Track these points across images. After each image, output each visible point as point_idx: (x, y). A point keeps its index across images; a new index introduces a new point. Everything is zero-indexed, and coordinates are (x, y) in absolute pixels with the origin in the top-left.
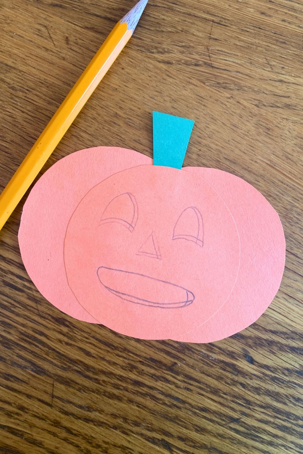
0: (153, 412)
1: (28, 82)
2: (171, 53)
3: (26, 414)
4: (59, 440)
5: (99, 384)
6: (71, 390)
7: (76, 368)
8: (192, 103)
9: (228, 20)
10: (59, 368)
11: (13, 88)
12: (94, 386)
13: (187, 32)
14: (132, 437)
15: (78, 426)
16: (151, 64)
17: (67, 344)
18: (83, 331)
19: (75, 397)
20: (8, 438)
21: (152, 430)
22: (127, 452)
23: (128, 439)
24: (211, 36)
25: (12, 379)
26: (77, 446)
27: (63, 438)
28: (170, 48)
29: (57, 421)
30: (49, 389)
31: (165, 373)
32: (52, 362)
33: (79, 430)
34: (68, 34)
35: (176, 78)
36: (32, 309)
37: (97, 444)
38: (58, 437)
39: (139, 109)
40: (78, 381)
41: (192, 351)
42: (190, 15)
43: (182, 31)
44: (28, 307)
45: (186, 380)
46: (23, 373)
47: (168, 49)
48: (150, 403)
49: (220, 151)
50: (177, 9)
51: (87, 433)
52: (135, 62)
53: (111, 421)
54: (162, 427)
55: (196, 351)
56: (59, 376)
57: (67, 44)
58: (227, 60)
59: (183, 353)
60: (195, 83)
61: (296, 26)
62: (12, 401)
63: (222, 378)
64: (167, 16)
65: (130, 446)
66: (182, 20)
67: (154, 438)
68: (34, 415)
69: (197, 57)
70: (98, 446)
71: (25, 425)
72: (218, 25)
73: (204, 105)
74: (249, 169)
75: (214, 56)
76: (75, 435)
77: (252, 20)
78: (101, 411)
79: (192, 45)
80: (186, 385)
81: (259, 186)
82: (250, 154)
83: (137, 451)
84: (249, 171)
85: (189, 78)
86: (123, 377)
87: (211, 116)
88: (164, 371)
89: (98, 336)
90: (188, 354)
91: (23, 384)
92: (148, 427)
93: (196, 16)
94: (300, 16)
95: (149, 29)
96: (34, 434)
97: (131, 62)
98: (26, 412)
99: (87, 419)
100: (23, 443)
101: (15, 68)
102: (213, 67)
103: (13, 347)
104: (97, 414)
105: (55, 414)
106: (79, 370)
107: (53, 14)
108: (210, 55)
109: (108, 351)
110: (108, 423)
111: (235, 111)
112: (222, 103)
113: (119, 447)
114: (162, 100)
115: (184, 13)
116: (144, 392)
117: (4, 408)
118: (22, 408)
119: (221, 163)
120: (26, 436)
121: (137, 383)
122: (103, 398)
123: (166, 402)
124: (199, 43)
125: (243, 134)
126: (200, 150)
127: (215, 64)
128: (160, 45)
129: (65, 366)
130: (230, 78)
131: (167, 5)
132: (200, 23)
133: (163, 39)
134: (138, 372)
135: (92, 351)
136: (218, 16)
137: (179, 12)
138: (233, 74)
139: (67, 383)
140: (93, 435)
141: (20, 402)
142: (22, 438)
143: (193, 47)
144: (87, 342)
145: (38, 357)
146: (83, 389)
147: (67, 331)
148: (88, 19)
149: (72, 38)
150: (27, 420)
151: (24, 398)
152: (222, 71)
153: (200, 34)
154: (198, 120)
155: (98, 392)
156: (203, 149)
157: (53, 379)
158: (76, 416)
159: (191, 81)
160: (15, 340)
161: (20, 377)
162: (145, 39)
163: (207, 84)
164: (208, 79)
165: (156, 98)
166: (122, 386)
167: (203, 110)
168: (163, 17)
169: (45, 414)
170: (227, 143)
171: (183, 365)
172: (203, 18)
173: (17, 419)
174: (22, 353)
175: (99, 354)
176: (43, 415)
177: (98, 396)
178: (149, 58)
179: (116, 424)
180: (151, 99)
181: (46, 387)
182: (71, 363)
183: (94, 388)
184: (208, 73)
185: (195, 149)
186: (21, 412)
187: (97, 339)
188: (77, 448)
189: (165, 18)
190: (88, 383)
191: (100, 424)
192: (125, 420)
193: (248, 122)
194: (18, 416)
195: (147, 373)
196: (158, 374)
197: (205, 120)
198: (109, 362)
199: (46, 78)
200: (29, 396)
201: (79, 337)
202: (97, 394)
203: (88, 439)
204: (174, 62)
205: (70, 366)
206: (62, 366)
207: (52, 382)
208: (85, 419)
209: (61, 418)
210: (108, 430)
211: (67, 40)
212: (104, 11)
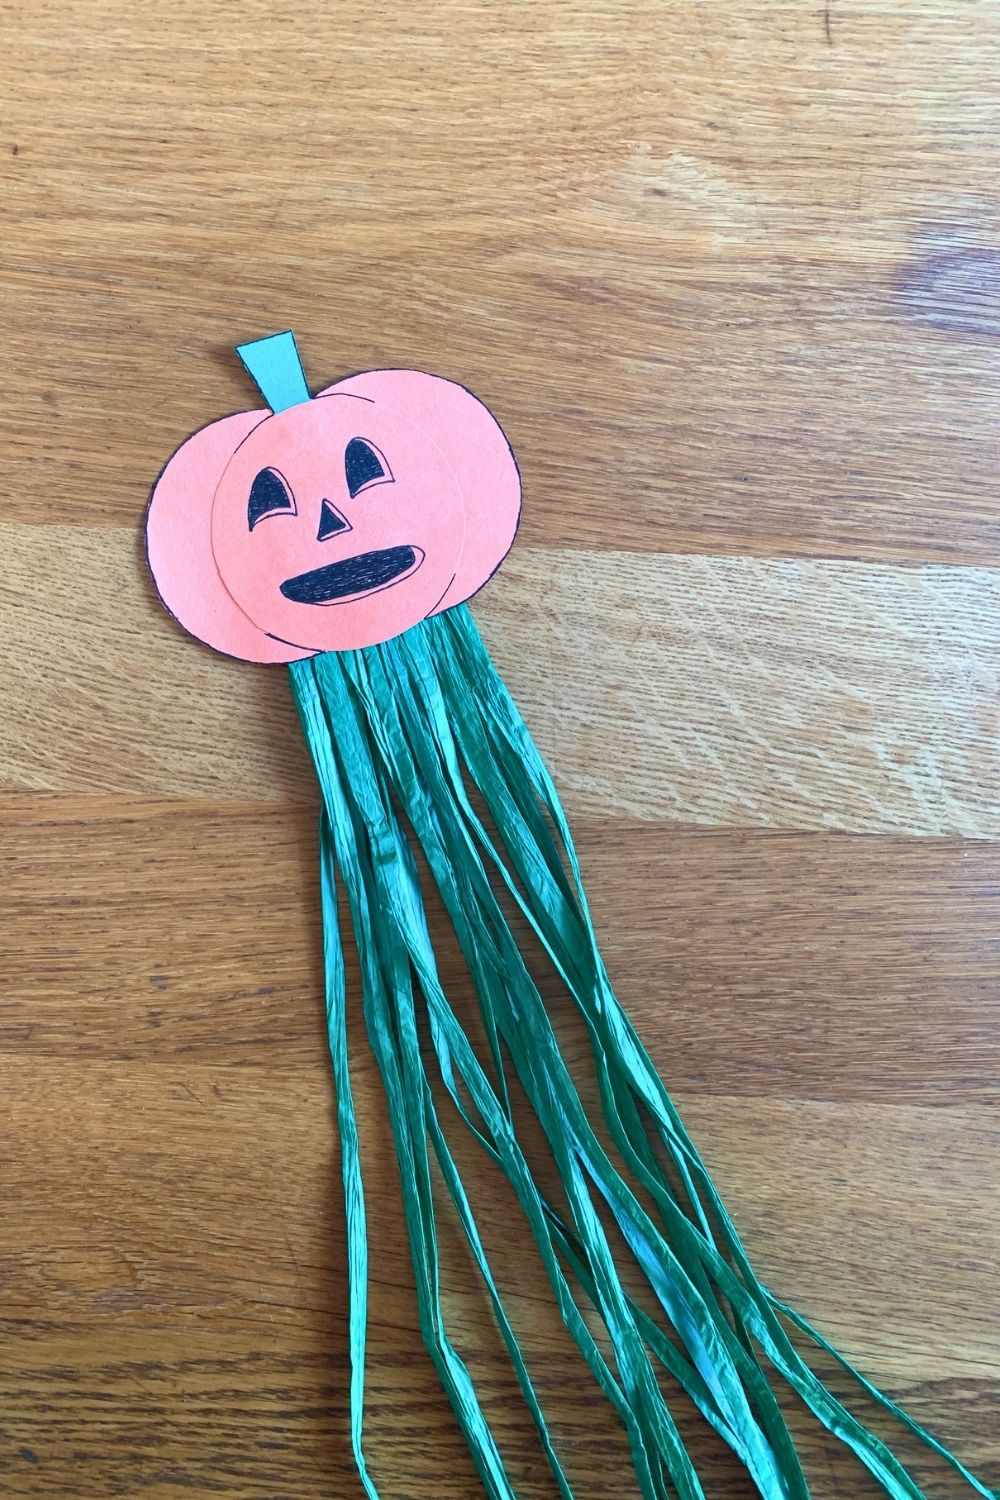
1: (186, 1166)
11: (169, 1182)
34: (214, 1082)
49: (478, 1162)
52: (318, 1085)
57: (220, 1095)
59: (533, 1450)
63: (600, 1466)
89: (411, 1470)
97: (313, 1087)
101: (161, 1155)
107: (184, 1063)
109: (433, 1486)
114: (374, 1123)
119: (486, 1177)
149: (222, 1086)
187: (411, 1474)
199: (207, 1151)
201: (387, 1481)
211: (215, 1090)
212: (252, 1032)
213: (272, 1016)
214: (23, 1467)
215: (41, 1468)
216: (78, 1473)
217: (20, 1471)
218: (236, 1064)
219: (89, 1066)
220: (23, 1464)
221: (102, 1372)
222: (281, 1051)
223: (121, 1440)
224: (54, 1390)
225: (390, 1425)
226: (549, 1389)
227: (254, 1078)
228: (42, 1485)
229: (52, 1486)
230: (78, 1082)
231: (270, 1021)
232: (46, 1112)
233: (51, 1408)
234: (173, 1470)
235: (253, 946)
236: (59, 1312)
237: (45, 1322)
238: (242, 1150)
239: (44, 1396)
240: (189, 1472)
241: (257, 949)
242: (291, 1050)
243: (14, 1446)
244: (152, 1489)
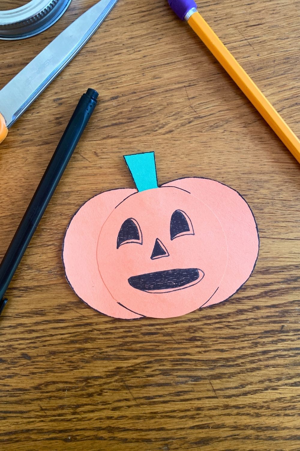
0: (285, 366)
1: (86, 195)
2: (169, 123)
3: (204, 411)
4: (234, 416)
5: (240, 366)
6: (224, 380)
7: (220, 364)
8: (201, 150)
9: (194, 80)
10: (208, 370)
12: (238, 369)
13: (171, 104)
14: (280, 390)
15: (241, 401)
16: (160, 139)
17: (205, 352)
18: (211, 338)
19: (229, 383)
20: (200, 433)
21: (291, 378)
22: (282, 401)
23: (279, 392)
24: (189, 97)
25: (182, 394)
26: (248, 414)
27: (235, 414)
28: (166, 121)
29: (225, 405)
30: (209, 387)
31: (279, 336)
32: (202, 369)
33: (243, 403)
34: (94, 149)
35: (180, 139)
36: (170, 342)
37: (260, 406)
38: (232, 415)
39: (168, 173)
40: (226, 372)
41: (290, 312)
42: (167, 91)
43: (168, 105)
44: (167, 342)
45: (296, 333)
46: (187, 386)
47: (165, 122)
48: (280, 361)
49: (237, 171)
50: (157, 92)
51: (249, 402)
52: (148, 144)
53: (262, 386)
54: (296, 373)
55: (292, 311)
56: (211, 375)
57: (98, 156)
58: (208, 108)
59: (284, 317)
60: (196, 135)
61: (241, 59)
62: (189, 408)
64: (153, 101)
65: (283, 396)
66: (163, 97)
67: (295, 382)
68: (209, 409)
69: (187, 117)
70: (262, 407)
71: (206, 419)
72: (189, 87)
73: (210, 147)
74: (263, 172)
75: (198, 110)
76: (243, 408)
77: (210, 71)
78: (251, 383)
79: (179, 110)
80: (298, 336)
81: (275, 179)
82: (258, 161)
83: (290, 397)
84: (263, 173)
85: (190, 134)
86: (253, 353)
87: (218, 151)
88: (278, 335)
89: (223, 336)
90: (288, 316)
91: (191, 393)
92: (288, 377)
93: (172, 90)
94: (240, 50)
95: (145, 116)
96: (216, 422)
97: (146, 145)
98: (203, 410)
99: (245, 394)
100: (211, 431)
101: (72, 192)
102: (202, 117)
103: (171, 373)
104: (249, 386)
105: (221, 401)
106: (222, 364)
108: (195, 110)
109: (235, 342)
110: (259, 388)
111: (232, 139)
112: (221, 138)
113: (276, 400)
114: (180, 159)
115: (162, 92)
116: (272, 356)
117: (187, 415)
118: (199, 409)
119: (242, 178)
120: (211, 426)
121: (264, 353)
122: (248, 374)
123: (291, 355)
124: (183, 106)
125: (246, 151)
126: (223, 178)
127: (202, 115)
128: (158, 123)
129: (212, 367)
130: (217, 118)
131: (149, 93)
132: (177, 93)
133: (158, 118)
134: (262, 345)
135: (224, 348)
136: (186, 81)
137: (158, 93)
138: (217, 114)
139: (219, 377)
140: (254, 402)
141: (195, 405)
142: (209, 428)
143: (181, 112)
144: (217, 344)
145: (191, 370)
146: (232, 375)
147: (201, 343)
148: (101, 132)
149: (98, 151)
150: (206, 415)
151: (197, 402)
152: (209, 117)
153: (181, 100)
154: (211, 159)
155: (242, 372)
156: (224, 176)
157: (209, 379)
158: (237, 395)
159: (192, 135)
160: (171, 368)
161: (186, 390)
162: (146, 124)
163: (203, 131)
164: (203, 128)
165: (175, 160)
166: (256, 360)
167: (211, 150)
168: (150, 103)
169: (216, 405)
170: (238, 163)
171: (289, 324)
172: (177, 88)
173: (199, 418)
174: (179, 374)
175: (230, 347)
176: (214, 406)
177: (244, 375)
178: (156, 135)
179: (265, 386)
180: (172, 163)
181: (206, 387)
182: (214, 363)
183: (239, 370)
184: (200, 123)
185: (219, 179)
186: (200, 412)
187: (223, 338)
188: (249, 416)
189: (152, 102)
190: (233, 369)
191: (255, 392)
192: (270, 380)
193: (244, 141)
194: (199, 415)
195: (268, 342)
196: (275, 339)
197: (215, 156)
198: (239, 349)
199: (96, 186)
200: (199, 399)
201: (211, 343)
202: (242, 373)
203: (253, 406)
204: (174, 129)
205: (215, 365)
206: (210, 368)
207: (209, 382)
208: (243, 394)
209: (227, 402)
210: (262, 393)
211: (96, 154)
212: (110, 120)
213: (119, 111)
214: (24, 363)
215: (33, 362)
216: (52, 362)
217: (23, 365)
218: (104, 138)
219: (28, 151)
220: (24, 361)
221: (57, 309)
222: (126, 128)
223: (73, 342)
224: (34, 321)
225: (209, 314)
226: (289, 284)
227: (115, 145)
228: (35, 371)
229: (41, 370)
230: (24, 160)
231: (119, 113)
232: (9, 178)
233: (34, 331)
234: (101, 353)
235: (104, 76)
236: (31, 281)
237: (24, 287)
238: (114, 183)
239: (30, 325)
240: (109, 354)
241: (107, 77)
242: (132, 127)
243: (18, 353)
244: (91, 365)
